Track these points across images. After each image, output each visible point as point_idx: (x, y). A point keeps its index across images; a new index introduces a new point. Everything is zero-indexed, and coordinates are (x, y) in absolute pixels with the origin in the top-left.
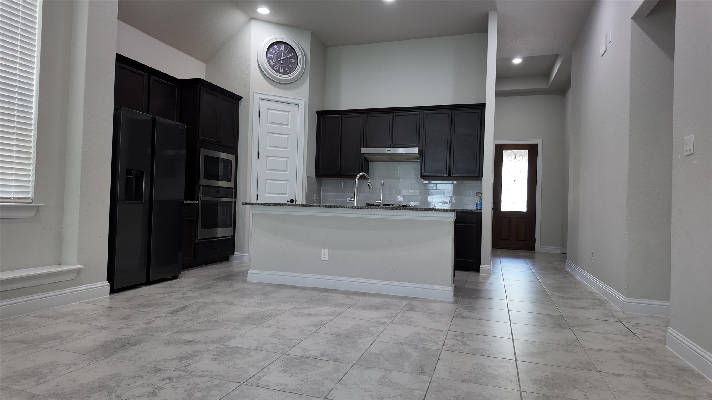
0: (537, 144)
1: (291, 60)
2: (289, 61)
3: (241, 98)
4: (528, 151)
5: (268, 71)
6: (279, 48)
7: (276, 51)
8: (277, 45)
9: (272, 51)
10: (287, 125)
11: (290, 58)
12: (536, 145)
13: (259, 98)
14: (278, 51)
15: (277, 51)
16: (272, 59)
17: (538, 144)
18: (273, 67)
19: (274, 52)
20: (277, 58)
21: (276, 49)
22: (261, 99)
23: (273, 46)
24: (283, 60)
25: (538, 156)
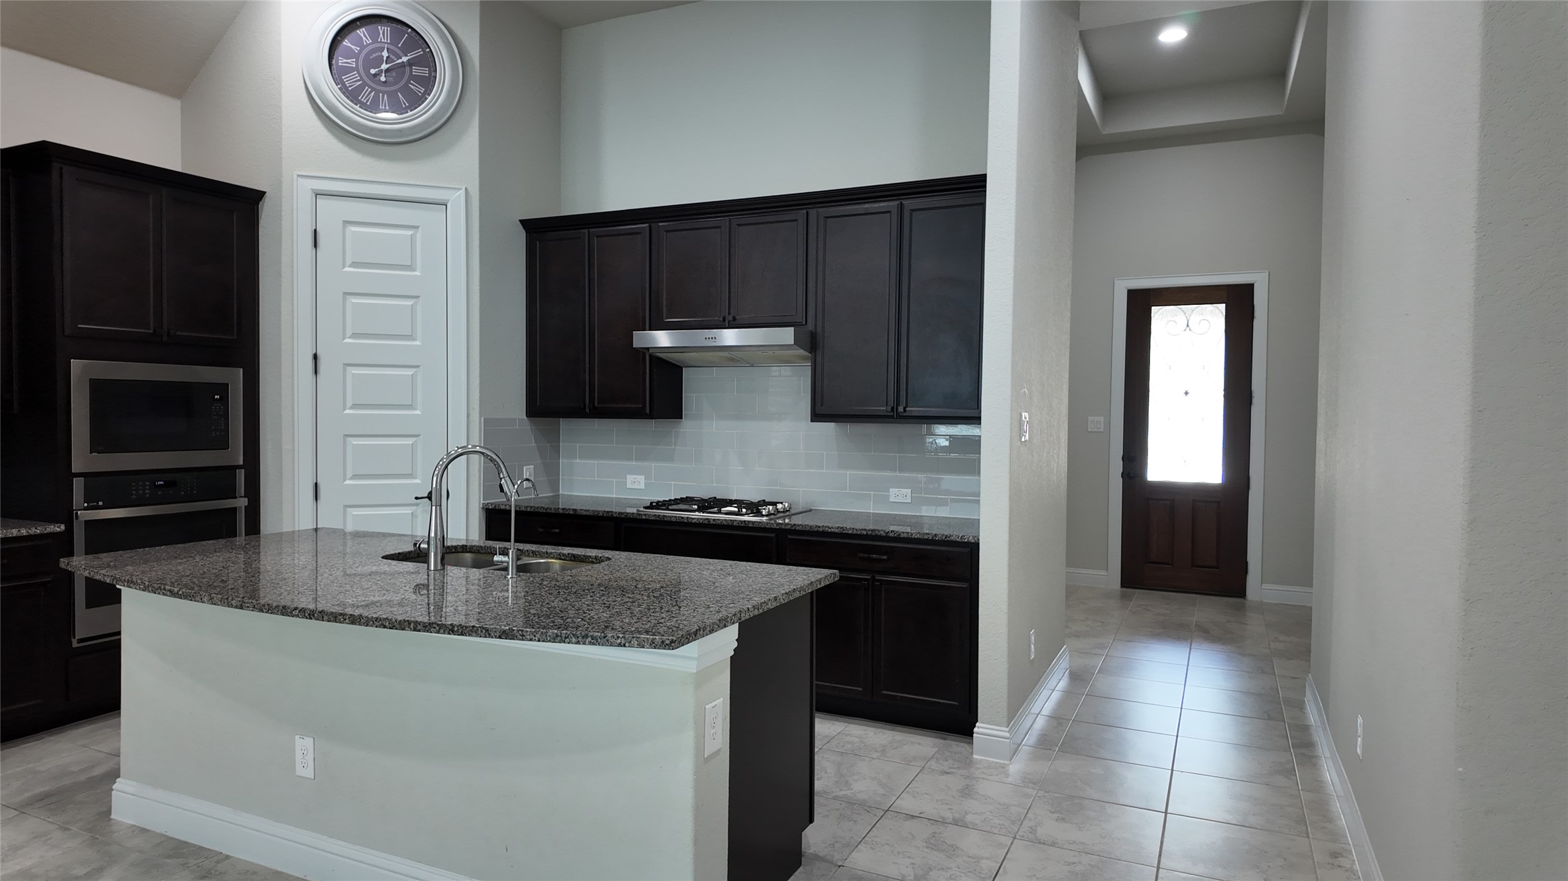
0: (1251, 286)
1: (416, 70)
2: (407, 74)
3: (261, 194)
4: (1224, 305)
5: (336, 108)
6: (374, 36)
7: (363, 47)
8: (368, 27)
9: (350, 45)
10: (411, 268)
11: (411, 63)
12: (1248, 289)
13: (312, 190)
14: (370, 44)
15: (368, 45)
16: (352, 69)
17: (1255, 285)
18: (353, 95)
19: (356, 49)
20: (367, 67)
21: (364, 38)
22: (318, 194)
23: (353, 31)
24: (387, 71)
25: (1255, 320)
